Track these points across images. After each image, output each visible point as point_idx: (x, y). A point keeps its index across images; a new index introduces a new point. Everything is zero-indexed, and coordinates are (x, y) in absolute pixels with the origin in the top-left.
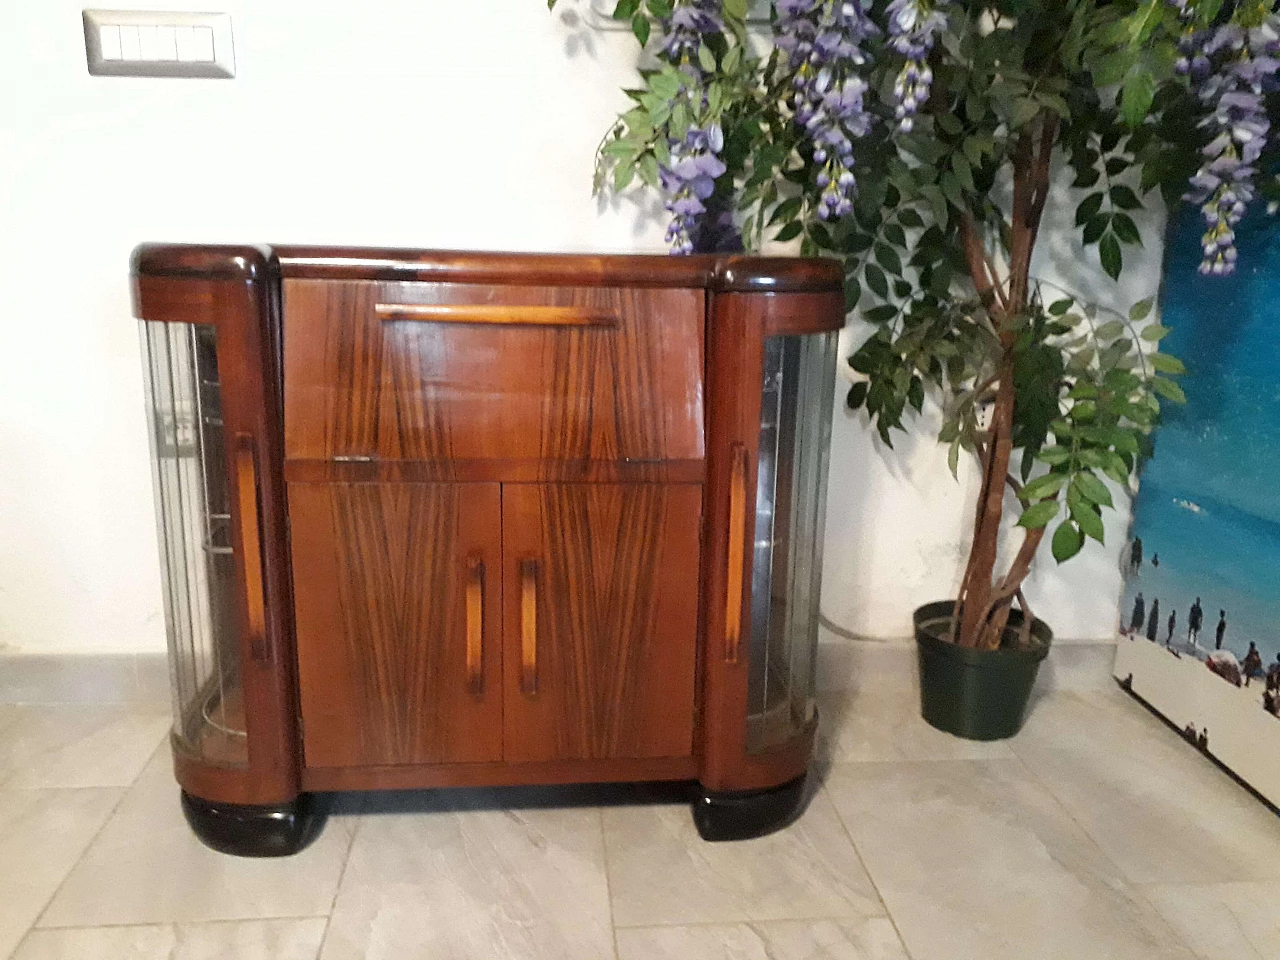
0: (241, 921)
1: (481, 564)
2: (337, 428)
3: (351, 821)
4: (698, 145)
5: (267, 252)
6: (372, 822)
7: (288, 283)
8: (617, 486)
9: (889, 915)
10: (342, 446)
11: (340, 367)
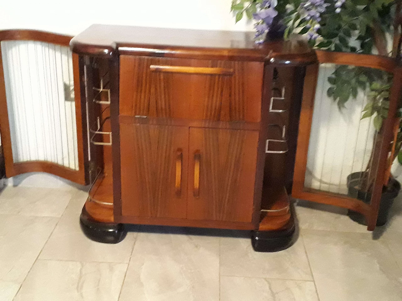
0: (100, 263)
1: (182, 153)
2: (136, 105)
3: (135, 234)
4: (267, 5)
5: (114, 46)
6: (142, 235)
7: (122, 57)
8: (229, 130)
9: (314, 281)
10: (138, 112)
11: (138, 86)
